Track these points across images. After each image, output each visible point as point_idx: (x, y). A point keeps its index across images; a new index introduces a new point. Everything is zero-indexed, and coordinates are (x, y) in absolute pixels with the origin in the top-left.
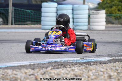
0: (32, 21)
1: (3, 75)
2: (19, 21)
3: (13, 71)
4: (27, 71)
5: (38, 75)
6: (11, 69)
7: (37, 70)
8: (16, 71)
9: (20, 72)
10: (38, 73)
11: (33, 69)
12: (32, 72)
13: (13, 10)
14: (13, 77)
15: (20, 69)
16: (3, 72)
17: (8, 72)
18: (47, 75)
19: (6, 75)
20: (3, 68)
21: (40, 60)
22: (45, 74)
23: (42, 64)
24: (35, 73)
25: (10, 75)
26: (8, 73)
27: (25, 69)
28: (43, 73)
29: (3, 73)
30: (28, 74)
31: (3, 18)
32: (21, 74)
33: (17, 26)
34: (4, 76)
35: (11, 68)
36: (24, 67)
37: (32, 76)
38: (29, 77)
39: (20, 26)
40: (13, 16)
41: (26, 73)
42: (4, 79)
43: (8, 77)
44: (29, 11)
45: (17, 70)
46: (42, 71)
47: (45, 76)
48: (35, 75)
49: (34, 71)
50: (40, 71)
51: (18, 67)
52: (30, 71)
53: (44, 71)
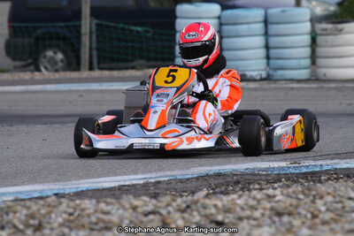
0: (148, 59)
1: (71, 214)
2: (112, 60)
3: (98, 202)
4: (136, 202)
5: (169, 213)
6: (91, 198)
7: (167, 199)
8: (107, 204)
9: (116, 206)
10: (170, 209)
11: (155, 196)
12: (151, 204)
13: (94, 28)
14: (99, 220)
15: (118, 198)
16: (68, 206)
17: (83, 206)
18: (195, 213)
19: (79, 215)
20: (69, 194)
21: (173, 170)
22: (189, 210)
23: (181, 181)
24: (160, 207)
25: (89, 216)
26: (83, 210)
27: (131, 197)
28: (184, 206)
29: (72, 210)
30: (140, 210)
31: (64, 52)
32: (121, 212)
33: (106, 73)
34: (72, 218)
35: (90, 193)
36: (127, 190)
37: (151, 217)
38: (145, 219)
39: (115, 73)
40: (94, 45)
41: (134, 208)
42: (72, 225)
43: (85, 221)
44: (139, 29)
45: (109, 200)
46: (179, 200)
47: (191, 214)
48: (160, 214)
49: (158, 201)
50: (175, 201)
51: (112, 192)
52: (145, 201)
53: (185, 202)
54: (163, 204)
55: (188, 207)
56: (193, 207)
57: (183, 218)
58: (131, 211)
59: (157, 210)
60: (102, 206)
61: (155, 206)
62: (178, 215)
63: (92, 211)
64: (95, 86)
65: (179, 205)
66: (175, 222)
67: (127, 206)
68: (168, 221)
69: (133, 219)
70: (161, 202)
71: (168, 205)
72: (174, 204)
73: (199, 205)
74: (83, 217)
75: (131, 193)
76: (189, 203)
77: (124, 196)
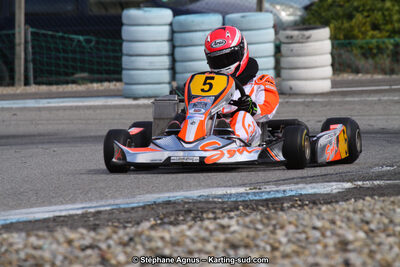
0: (91, 71)
2: (50, 73)
3: (28, 235)
4: (72, 235)
5: (109, 247)
6: (21, 231)
7: (108, 230)
8: (38, 237)
9: (50, 240)
10: (111, 242)
11: (94, 228)
12: (88, 237)
14: (29, 256)
15: (51, 231)
17: (11, 240)
18: (139, 247)
19: (6, 251)
21: (117, 198)
22: (132, 244)
23: (125, 211)
24: (99, 241)
25: (17, 251)
26: (11, 245)
27: (65, 229)
28: (126, 238)
30: (76, 244)
32: (54, 246)
35: (21, 226)
36: (63, 221)
37: (89, 252)
38: (81, 254)
39: (54, 88)
40: (30, 57)
41: (70, 242)
43: (13, 257)
44: (81, 38)
45: (41, 233)
46: (121, 232)
47: (134, 249)
48: (100, 249)
49: (98, 234)
50: (115, 232)
51: (46, 224)
52: (82, 234)
53: (128, 234)
54: (103, 237)
55: (131, 239)
56: (137, 239)
57: (125, 253)
58: (65, 245)
59: (96, 243)
60: (33, 240)
61: (94, 239)
62: (119, 249)
63: (20, 246)
64: (31, 103)
65: (120, 238)
66: (115, 257)
67: (62, 239)
68: (108, 256)
69: (68, 255)
70: (101, 234)
71: (108, 238)
72: (115, 237)
73: (143, 237)
74: (11, 252)
75: (67, 225)
76: (132, 235)
77: (58, 228)
